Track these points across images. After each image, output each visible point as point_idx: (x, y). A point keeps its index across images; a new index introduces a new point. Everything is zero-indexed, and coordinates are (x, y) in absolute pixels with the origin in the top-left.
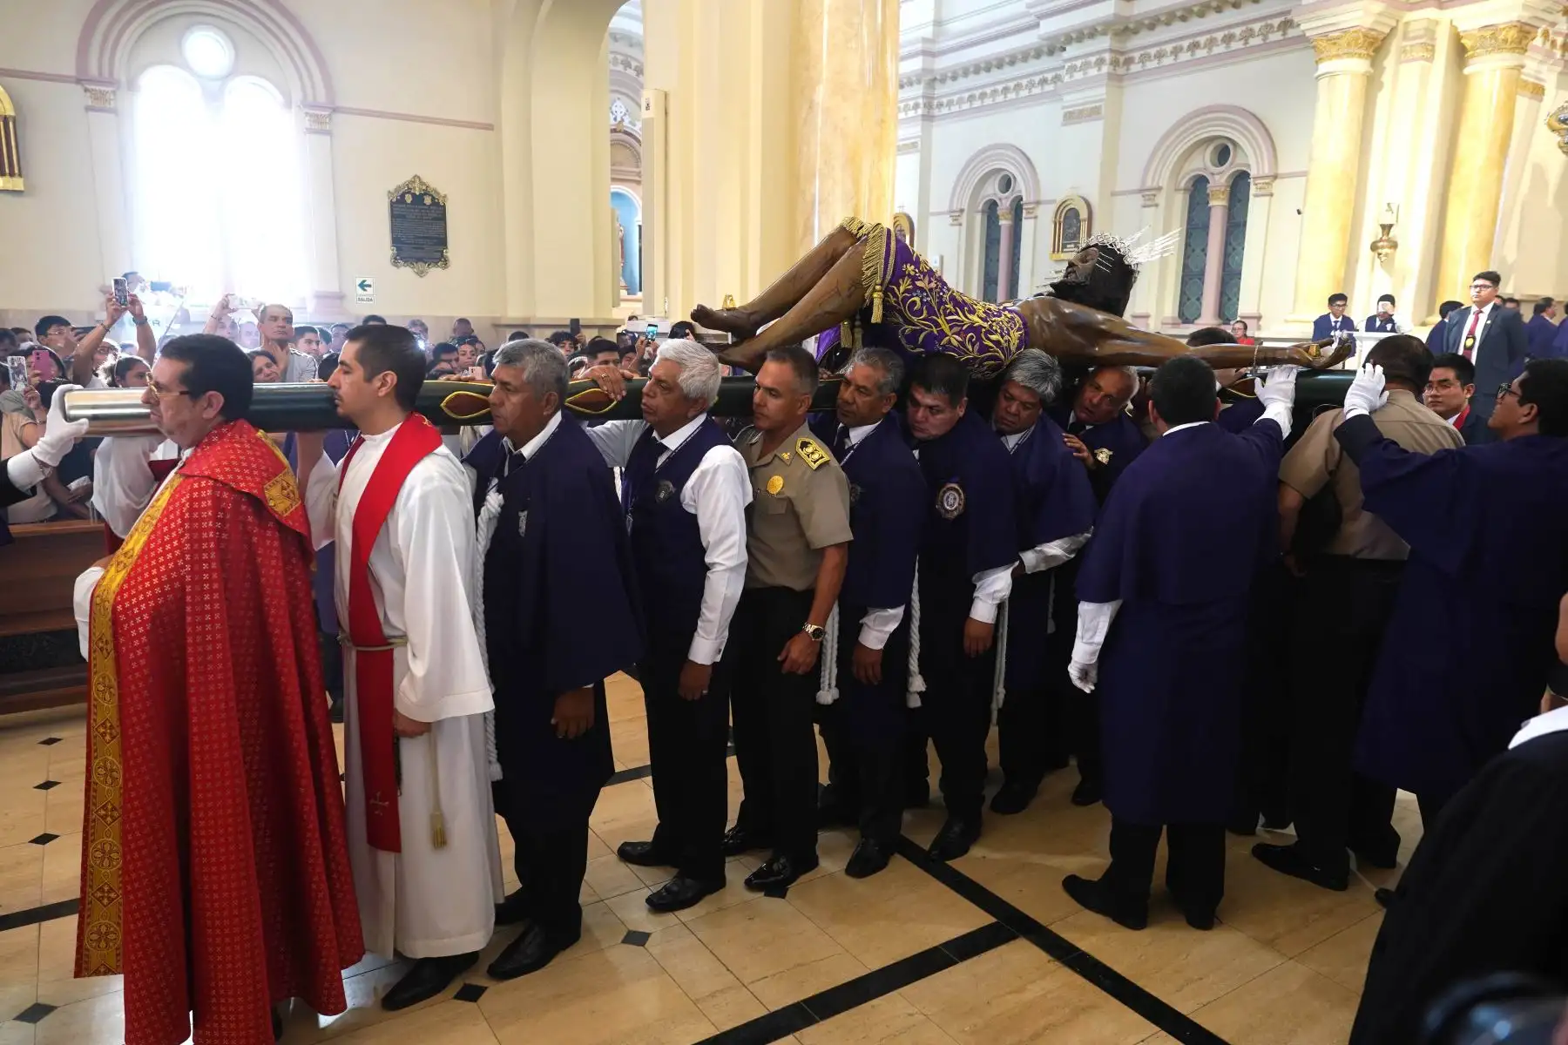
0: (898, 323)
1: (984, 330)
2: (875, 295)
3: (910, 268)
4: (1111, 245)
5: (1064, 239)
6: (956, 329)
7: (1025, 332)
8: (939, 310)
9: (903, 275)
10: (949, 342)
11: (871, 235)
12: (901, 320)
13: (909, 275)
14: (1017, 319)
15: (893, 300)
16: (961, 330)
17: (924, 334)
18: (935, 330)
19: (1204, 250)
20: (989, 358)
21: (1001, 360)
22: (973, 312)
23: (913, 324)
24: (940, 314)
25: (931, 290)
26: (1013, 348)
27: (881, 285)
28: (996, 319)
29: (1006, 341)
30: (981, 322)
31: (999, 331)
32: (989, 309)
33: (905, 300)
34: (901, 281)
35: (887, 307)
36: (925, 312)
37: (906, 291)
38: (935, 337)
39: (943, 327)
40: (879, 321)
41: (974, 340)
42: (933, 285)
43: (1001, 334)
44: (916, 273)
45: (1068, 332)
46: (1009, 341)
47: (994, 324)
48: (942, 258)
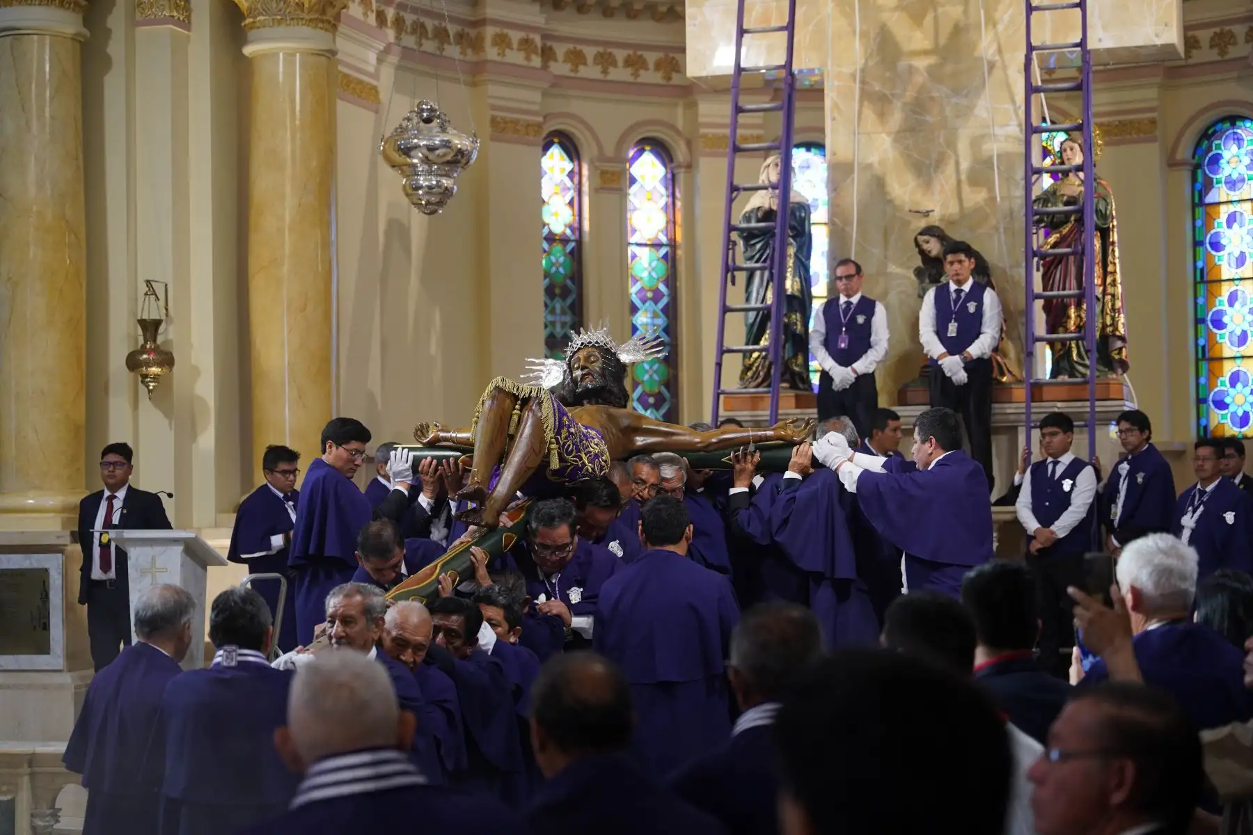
2: (552, 447)
3: (565, 419)
8: (581, 447)
9: (563, 426)
10: (587, 469)
13: (566, 425)
16: (592, 459)
17: (571, 467)
18: (579, 463)
23: (566, 462)
24: (582, 450)
25: (576, 433)
36: (574, 451)
37: (565, 438)
38: (579, 469)
39: (584, 459)
40: (558, 467)
41: (598, 464)
44: (569, 422)
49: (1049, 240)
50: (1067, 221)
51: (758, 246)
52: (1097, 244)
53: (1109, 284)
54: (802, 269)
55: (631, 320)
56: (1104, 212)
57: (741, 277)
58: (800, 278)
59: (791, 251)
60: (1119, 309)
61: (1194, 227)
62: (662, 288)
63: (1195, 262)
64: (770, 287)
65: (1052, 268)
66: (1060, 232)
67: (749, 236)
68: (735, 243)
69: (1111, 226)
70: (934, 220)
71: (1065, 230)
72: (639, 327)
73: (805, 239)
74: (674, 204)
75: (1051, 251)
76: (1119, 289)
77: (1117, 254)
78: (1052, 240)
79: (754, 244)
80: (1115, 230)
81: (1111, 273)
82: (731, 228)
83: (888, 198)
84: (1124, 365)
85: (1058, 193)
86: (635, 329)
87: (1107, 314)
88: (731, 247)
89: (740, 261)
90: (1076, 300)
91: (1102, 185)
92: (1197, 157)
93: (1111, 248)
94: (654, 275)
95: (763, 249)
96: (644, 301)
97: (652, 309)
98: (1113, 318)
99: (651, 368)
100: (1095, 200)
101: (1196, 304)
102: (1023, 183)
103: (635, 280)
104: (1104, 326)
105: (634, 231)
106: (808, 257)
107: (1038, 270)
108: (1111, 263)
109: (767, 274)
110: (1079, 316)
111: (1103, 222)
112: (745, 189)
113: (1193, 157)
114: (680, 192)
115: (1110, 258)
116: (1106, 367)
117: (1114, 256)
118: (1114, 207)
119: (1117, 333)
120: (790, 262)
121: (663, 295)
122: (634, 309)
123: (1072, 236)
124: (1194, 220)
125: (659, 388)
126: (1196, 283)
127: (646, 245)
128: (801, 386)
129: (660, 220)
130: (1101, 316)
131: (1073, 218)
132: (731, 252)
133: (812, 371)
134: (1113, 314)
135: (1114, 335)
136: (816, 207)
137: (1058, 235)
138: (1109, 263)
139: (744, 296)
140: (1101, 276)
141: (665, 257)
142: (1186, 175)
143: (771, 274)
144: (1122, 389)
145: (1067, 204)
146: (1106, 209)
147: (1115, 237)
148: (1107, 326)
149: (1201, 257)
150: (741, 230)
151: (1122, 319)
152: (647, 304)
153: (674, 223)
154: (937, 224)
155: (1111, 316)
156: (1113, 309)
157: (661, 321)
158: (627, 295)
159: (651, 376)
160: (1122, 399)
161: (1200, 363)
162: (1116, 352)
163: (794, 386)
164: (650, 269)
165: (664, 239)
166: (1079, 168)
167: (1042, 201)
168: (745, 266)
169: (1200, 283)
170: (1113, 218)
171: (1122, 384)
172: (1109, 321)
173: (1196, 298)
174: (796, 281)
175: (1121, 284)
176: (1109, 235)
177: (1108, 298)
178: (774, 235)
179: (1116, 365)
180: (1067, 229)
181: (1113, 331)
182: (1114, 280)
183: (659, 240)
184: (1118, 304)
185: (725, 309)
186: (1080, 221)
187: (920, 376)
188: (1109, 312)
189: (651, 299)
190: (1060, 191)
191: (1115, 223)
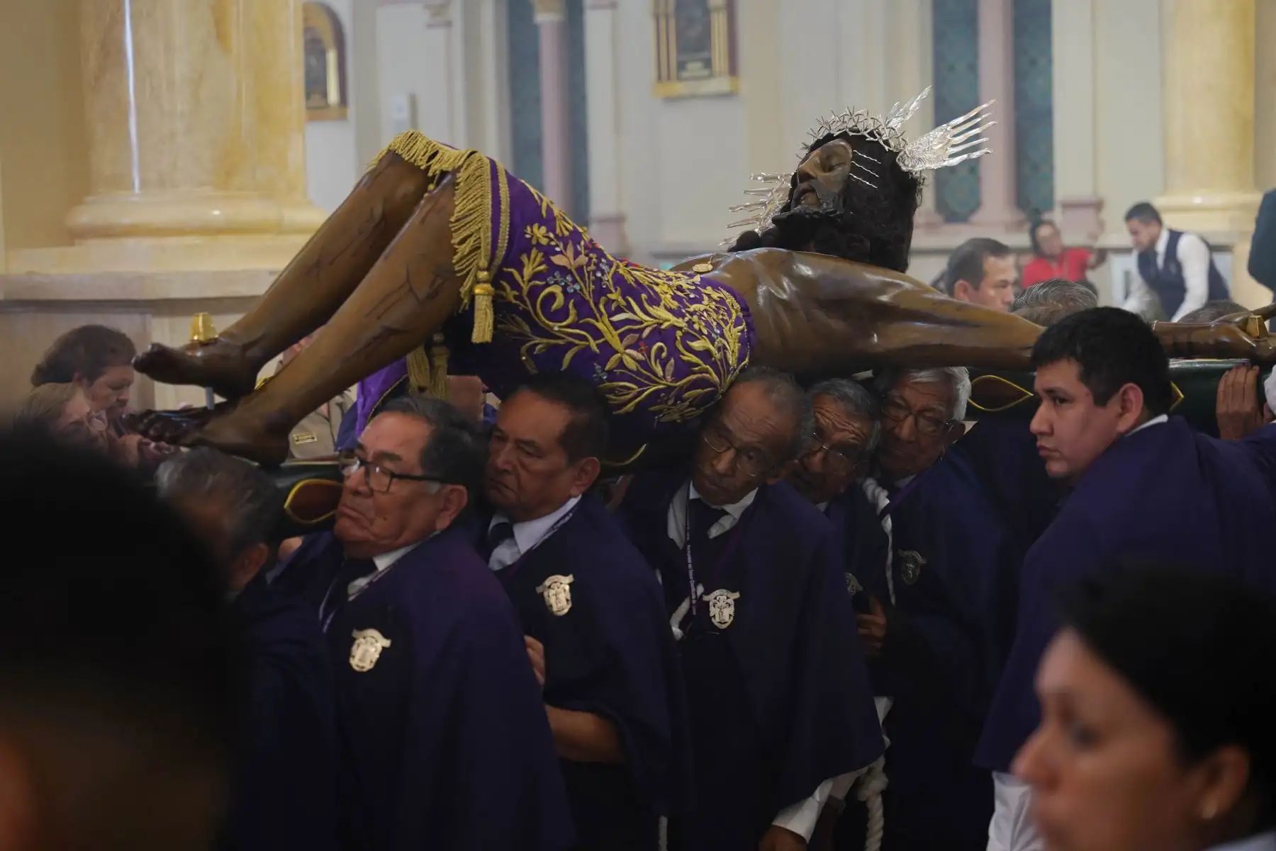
0: (521, 334)
1: (679, 333)
2: (478, 290)
3: (539, 232)
4: (871, 134)
5: (680, 50)
6: (630, 339)
7: (747, 324)
8: (597, 304)
9: (527, 247)
10: (621, 364)
11: (462, 176)
12: (527, 328)
13: (539, 245)
14: (730, 300)
15: (510, 294)
16: (640, 339)
17: (575, 349)
18: (593, 344)
19: (973, 68)
20: (694, 385)
21: (712, 384)
22: (655, 300)
23: (548, 334)
24: (601, 314)
25: (580, 269)
26: (732, 360)
27: (488, 269)
28: (693, 308)
29: (719, 350)
30: (673, 320)
31: (705, 331)
32: (680, 288)
33: (534, 292)
34: (524, 258)
35: (499, 305)
36: (572, 312)
37: (536, 276)
38: (594, 357)
39: (608, 337)
40: (488, 338)
41: (664, 355)
42: (583, 259)
43: (709, 336)
44: (551, 240)
45: (821, 315)
46: (725, 348)
47: (695, 318)
48: (413, 101)
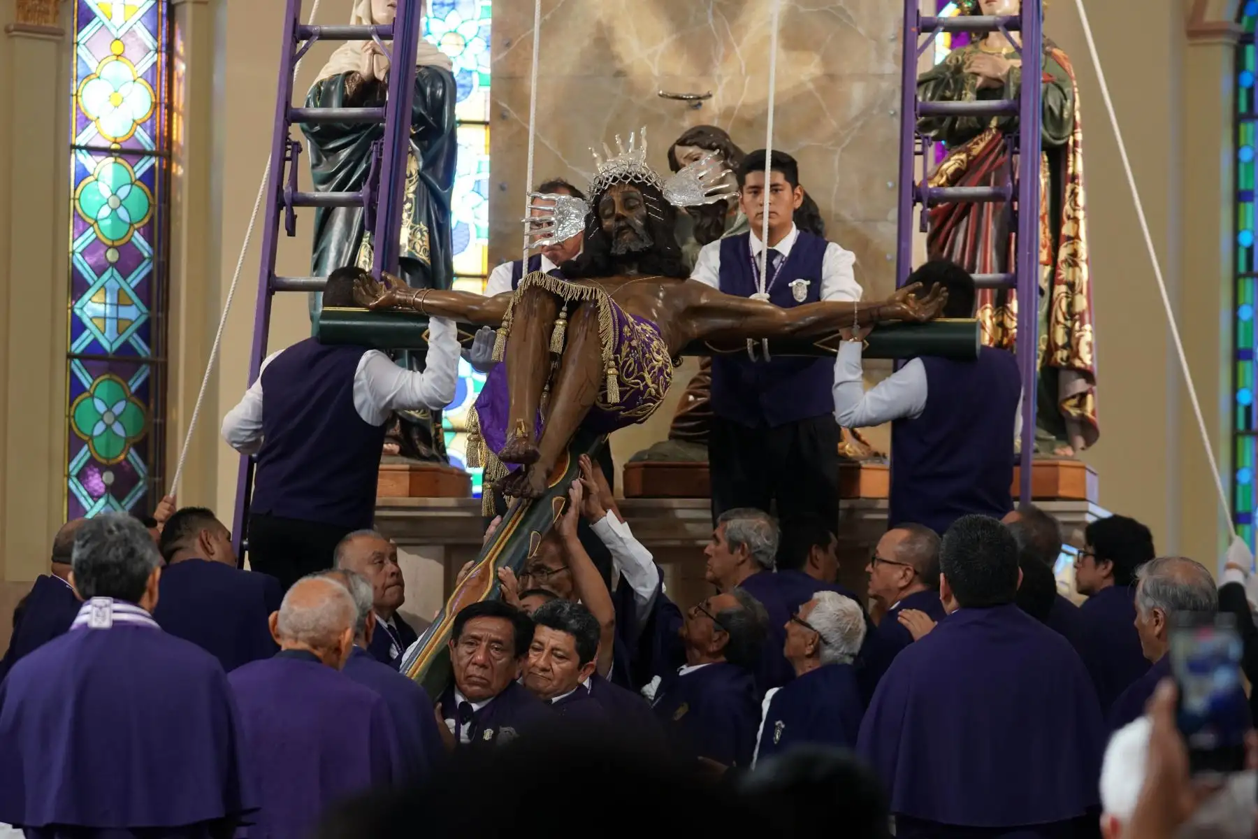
2: (610, 372)
3: (627, 330)
6: (653, 377)
10: (650, 394)
11: (601, 305)
17: (632, 391)
18: (641, 386)
23: (624, 385)
25: (639, 345)
33: (624, 365)
34: (623, 347)
36: (636, 370)
37: (626, 355)
38: (640, 393)
39: (647, 380)
40: (618, 399)
41: (663, 382)
44: (630, 332)
49: (945, 166)
50: (982, 128)
51: (344, 154)
52: (1044, 180)
53: (1065, 261)
54: (433, 207)
55: (72, 308)
56: (1057, 112)
57: (307, 218)
58: (429, 225)
59: (414, 166)
60: (1082, 315)
61: (1236, 161)
62: (139, 240)
63: (1236, 232)
64: (365, 240)
65: (949, 224)
66: (968, 151)
67: (325, 132)
68: (297, 148)
69: (1071, 143)
70: (712, 113)
71: (978, 146)
72: (86, 321)
73: (443, 142)
74: (170, 65)
75: (950, 191)
76: (1084, 273)
77: (1081, 200)
78: (951, 165)
79: (336, 150)
80: (1080, 150)
81: (1069, 238)
82: (290, 116)
83: (618, 66)
84: (1089, 430)
85: (966, 71)
86: (78, 327)
87: (1058, 322)
88: (288, 154)
89: (307, 187)
90: (996, 291)
91: (1055, 58)
92: (1245, 20)
93: (1069, 187)
94: (122, 213)
95: (354, 161)
96: (99, 271)
97: (117, 287)
98: (1069, 332)
99: (109, 409)
100: (1042, 86)
101: (1235, 319)
102: (897, 47)
103: (84, 224)
104: (1052, 348)
105: (85, 121)
106: (448, 181)
107: (923, 229)
108: (1069, 218)
109: (359, 212)
110: (1001, 324)
111: (1054, 134)
112: (324, 36)
113: (1239, 20)
114: (183, 39)
115: (1067, 208)
116: (1051, 432)
117: (1076, 204)
118: (1077, 104)
119: (1078, 363)
120: (410, 190)
121: (141, 259)
122: (78, 286)
123: (991, 158)
124: (1237, 147)
125: (124, 450)
126: (1236, 277)
127: (107, 152)
128: (423, 449)
129: (140, 102)
130: (1045, 325)
131: (994, 123)
132: (288, 164)
133: (448, 430)
134: (1069, 324)
135: (1071, 367)
136: (469, 89)
137: (963, 156)
138: (1065, 218)
139: (309, 258)
140: (1048, 244)
141: (148, 178)
142: (1221, 56)
143: (372, 214)
144: (1083, 481)
145: (982, 94)
146: (1062, 107)
147: (1077, 165)
148: (1057, 348)
149: (1250, 225)
150: (309, 121)
151: (1087, 335)
152: (106, 276)
153: (170, 107)
154: (715, 124)
155: (1066, 327)
156: (1071, 314)
157: (134, 313)
158: (68, 255)
159: (108, 427)
160: (1084, 500)
161: (1240, 440)
162: (1074, 402)
163: (408, 450)
164: (113, 202)
165: (144, 139)
166: (1012, 24)
167: (932, 84)
168: (317, 195)
169: (1245, 276)
170: (1075, 127)
171: (1084, 468)
172: (1060, 338)
173: (1236, 307)
174: (421, 231)
175: (1087, 261)
176: (1067, 161)
177: (1061, 289)
178: (379, 134)
179: (1072, 428)
180: (982, 145)
181: (1068, 358)
182: (1074, 254)
183: (138, 142)
184: (1081, 303)
185: (272, 285)
186: (1010, 129)
187: (671, 437)
188: (1061, 319)
189: (114, 265)
190: (970, 66)
191: (1079, 137)
